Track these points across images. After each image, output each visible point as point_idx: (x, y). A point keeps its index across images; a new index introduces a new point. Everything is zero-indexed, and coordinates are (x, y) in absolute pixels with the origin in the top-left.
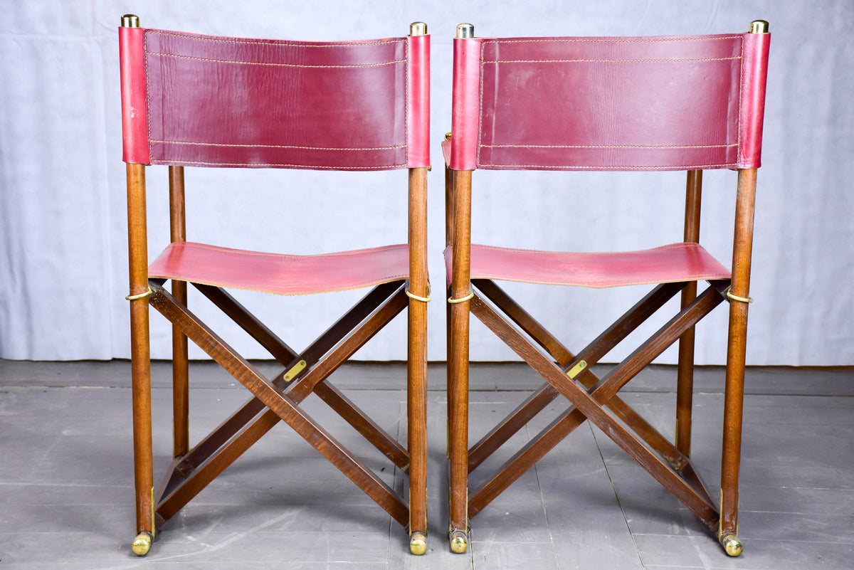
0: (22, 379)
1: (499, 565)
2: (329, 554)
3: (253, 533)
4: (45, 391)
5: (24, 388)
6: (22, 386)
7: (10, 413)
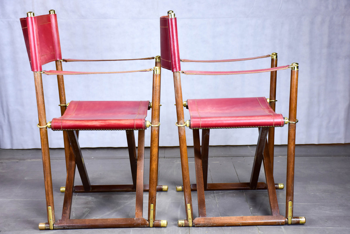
0: (8, 157)
4: (18, 162)
6: (8, 160)
7: (4, 171)
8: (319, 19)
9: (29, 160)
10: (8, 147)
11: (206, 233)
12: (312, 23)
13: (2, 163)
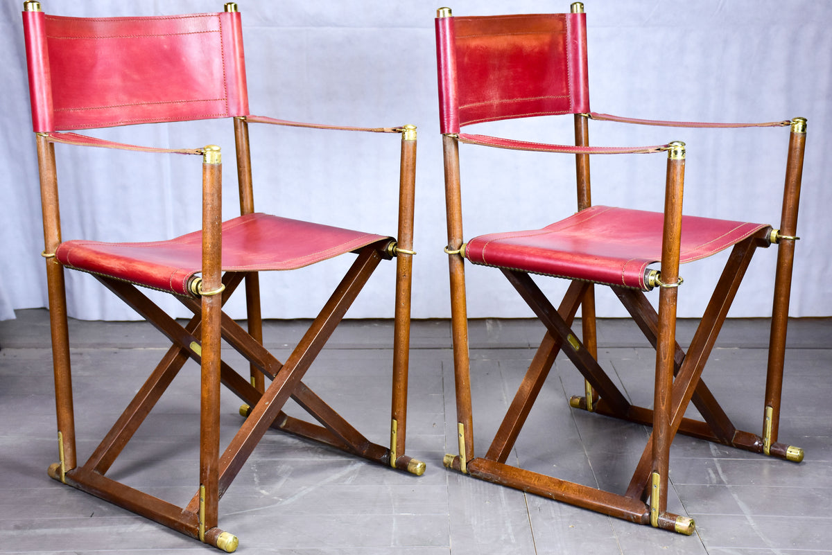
0: (94, 341)
1: (554, 516)
2: (393, 506)
3: (321, 487)
4: (116, 353)
5: (96, 350)
6: (94, 348)
7: (87, 374)
8: (809, 32)
9: (142, 349)
10: (94, 315)
11: (569, 528)
12: (794, 41)
13: (81, 354)
